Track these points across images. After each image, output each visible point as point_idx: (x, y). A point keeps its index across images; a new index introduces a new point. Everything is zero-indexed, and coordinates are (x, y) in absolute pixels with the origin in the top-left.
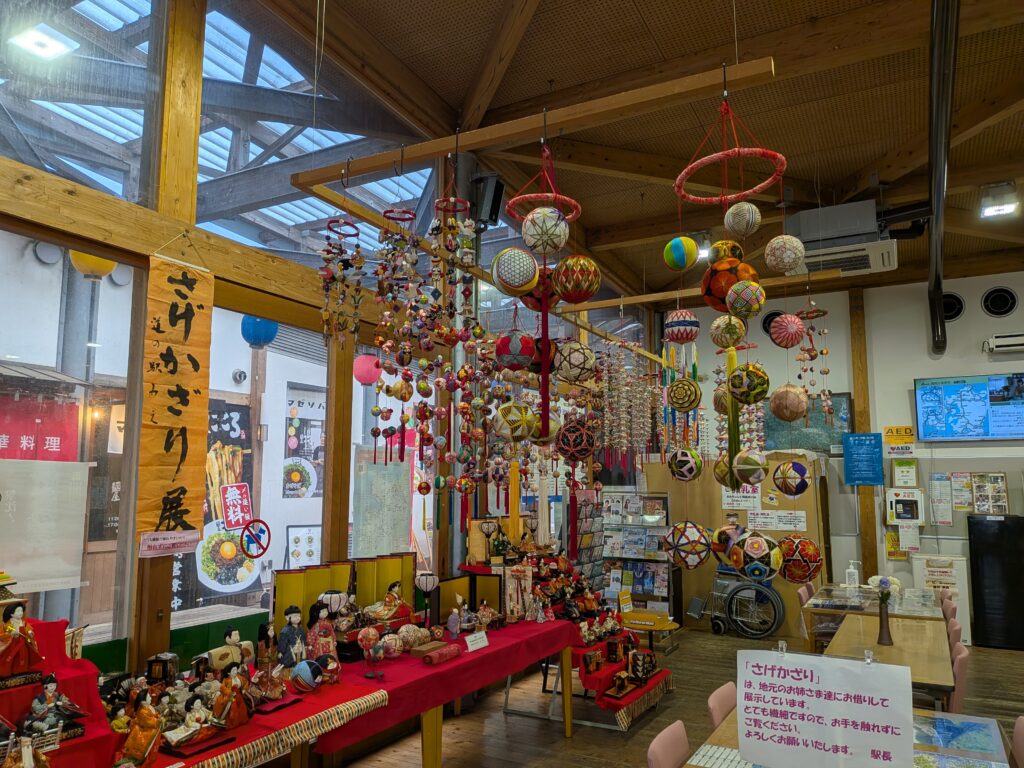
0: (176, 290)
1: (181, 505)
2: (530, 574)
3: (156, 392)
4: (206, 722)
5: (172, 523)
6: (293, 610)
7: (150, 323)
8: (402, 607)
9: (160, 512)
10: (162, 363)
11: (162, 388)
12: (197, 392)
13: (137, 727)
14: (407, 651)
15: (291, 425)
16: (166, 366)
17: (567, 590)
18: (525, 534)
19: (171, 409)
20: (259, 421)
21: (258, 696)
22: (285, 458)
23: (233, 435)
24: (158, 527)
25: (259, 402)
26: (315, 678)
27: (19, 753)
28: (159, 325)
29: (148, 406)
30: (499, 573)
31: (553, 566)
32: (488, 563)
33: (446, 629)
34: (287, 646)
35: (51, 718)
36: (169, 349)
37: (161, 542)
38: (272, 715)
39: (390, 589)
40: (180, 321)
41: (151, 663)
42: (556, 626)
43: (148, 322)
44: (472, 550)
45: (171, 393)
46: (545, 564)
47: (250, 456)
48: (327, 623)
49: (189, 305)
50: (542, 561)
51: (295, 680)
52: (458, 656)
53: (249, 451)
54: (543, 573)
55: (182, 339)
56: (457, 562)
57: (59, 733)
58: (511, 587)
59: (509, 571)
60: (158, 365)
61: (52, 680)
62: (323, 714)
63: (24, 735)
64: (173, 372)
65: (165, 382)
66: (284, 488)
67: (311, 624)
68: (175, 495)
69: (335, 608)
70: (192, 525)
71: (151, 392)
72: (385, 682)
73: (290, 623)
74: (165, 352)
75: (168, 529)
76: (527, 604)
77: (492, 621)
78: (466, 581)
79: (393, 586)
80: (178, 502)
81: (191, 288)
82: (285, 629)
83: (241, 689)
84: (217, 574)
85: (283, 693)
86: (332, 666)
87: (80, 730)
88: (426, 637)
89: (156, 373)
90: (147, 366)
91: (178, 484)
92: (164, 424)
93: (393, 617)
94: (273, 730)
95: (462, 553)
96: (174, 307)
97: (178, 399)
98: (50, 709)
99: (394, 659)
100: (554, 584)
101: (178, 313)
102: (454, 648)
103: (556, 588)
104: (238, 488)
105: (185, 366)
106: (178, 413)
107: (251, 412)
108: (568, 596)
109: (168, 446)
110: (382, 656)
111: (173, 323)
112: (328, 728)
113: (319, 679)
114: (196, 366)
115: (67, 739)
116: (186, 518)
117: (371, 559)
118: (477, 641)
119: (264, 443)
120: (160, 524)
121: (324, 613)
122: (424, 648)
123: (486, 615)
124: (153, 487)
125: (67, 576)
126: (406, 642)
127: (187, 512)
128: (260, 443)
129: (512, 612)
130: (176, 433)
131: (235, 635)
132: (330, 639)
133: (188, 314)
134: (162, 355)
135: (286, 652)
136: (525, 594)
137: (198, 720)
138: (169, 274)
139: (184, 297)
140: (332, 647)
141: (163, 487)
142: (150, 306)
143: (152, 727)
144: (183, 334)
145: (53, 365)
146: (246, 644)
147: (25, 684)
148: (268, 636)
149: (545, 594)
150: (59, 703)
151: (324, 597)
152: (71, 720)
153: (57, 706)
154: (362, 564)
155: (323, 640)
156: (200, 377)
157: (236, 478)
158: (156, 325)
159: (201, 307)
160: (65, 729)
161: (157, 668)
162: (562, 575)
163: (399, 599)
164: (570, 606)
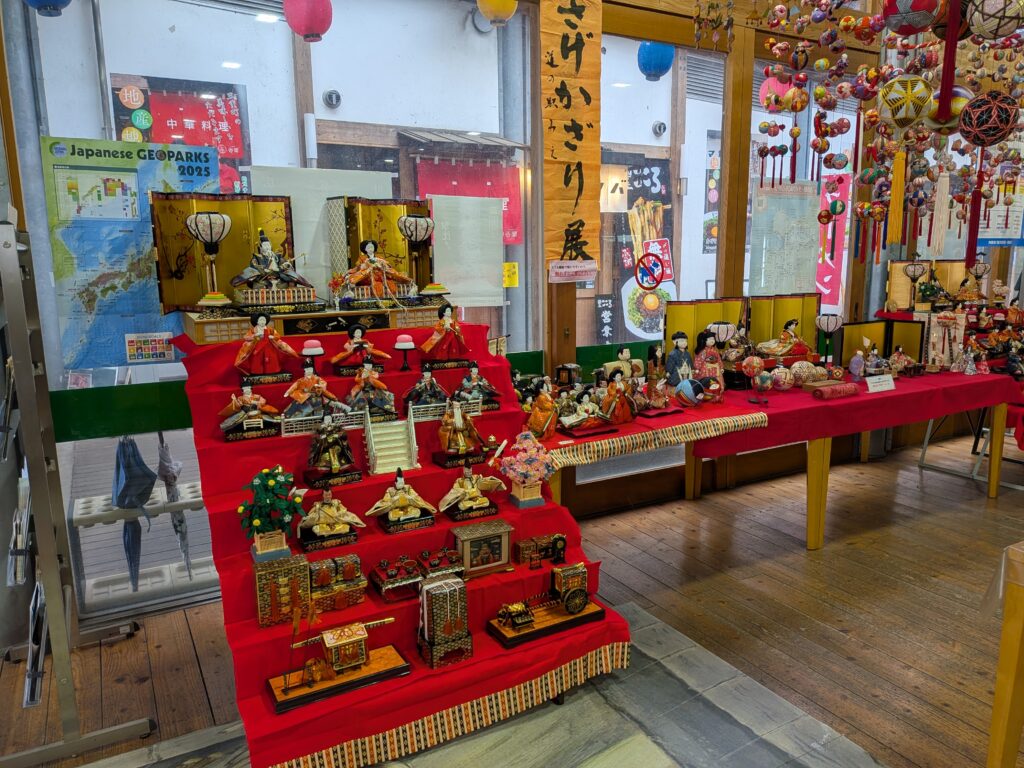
0: (566, 21)
1: (580, 237)
2: (962, 322)
3: (554, 128)
4: (593, 413)
5: (574, 254)
6: (681, 335)
7: (545, 58)
8: (799, 345)
9: (563, 243)
10: (557, 98)
11: (560, 124)
12: (590, 126)
13: (537, 409)
14: (798, 386)
15: (711, 177)
16: (561, 101)
17: (1013, 344)
18: (966, 281)
19: (567, 144)
20: (679, 175)
21: (643, 403)
22: (705, 212)
23: (655, 190)
24: (563, 256)
25: (679, 154)
26: (696, 395)
27: (453, 412)
28: (552, 59)
29: (548, 143)
30: (922, 320)
31: (1000, 317)
32: (912, 309)
33: (846, 368)
34: (674, 367)
35: (475, 393)
36: (563, 83)
37: (565, 270)
38: (654, 420)
39: (786, 327)
40: (571, 53)
41: (559, 370)
42: (990, 379)
43: (543, 57)
44: (894, 296)
45: (567, 129)
46: (987, 314)
47: (671, 211)
48: (715, 351)
49: (579, 34)
50: (984, 310)
51: (678, 395)
52: (855, 395)
53: (669, 207)
54: (983, 324)
55: (574, 72)
56: (874, 308)
57: (481, 404)
58: (935, 335)
59: (934, 318)
60: (554, 100)
61: (475, 366)
62: (699, 424)
63: (455, 400)
64: (567, 106)
65: (562, 117)
66: (704, 243)
67: (698, 351)
68: (575, 227)
69: (722, 338)
70: (591, 255)
71: (550, 128)
72: (767, 407)
73: (677, 347)
74: (559, 87)
75: (571, 259)
76: (955, 355)
77: (905, 368)
78: (881, 326)
79: (790, 323)
80: (577, 234)
81: (580, 17)
82: (672, 352)
83: (625, 392)
84: (641, 323)
85: (666, 403)
86: (714, 386)
87: (497, 406)
88: (823, 375)
89: (553, 108)
90: (544, 102)
91: (576, 218)
92: (562, 159)
93: (788, 353)
94: (652, 429)
95: (880, 299)
96: (566, 38)
97: (573, 134)
98: (474, 387)
99: (783, 391)
100: (995, 338)
101: (569, 45)
102: (850, 386)
103: (998, 341)
104: (661, 243)
105: (578, 100)
106: (574, 148)
107: (671, 165)
108: (1014, 350)
109: (567, 181)
110: (770, 387)
111: (565, 56)
112: (703, 436)
113: (700, 396)
114: (588, 99)
115: (487, 410)
116: (585, 249)
117: (768, 297)
118: (881, 384)
119: (684, 197)
120: (564, 253)
121: (710, 341)
122: (816, 384)
123: (899, 361)
124: (556, 221)
125: (492, 296)
126: (797, 378)
127: (585, 243)
128: (680, 197)
129: (934, 360)
130: (573, 168)
131: (626, 353)
132: (716, 365)
133: (579, 45)
134: (557, 90)
135: (673, 372)
136: (954, 344)
137: (587, 411)
138: (558, 5)
139: (574, 26)
140: (719, 373)
141: (565, 220)
142: (544, 40)
143: (548, 410)
144: (574, 66)
145: (497, 132)
146: (636, 361)
147: (457, 367)
148: (656, 357)
149: (981, 346)
150: (481, 383)
151: (713, 328)
152: (489, 398)
153: (480, 385)
154: (758, 302)
155: (709, 366)
156: (592, 110)
157: (658, 233)
158: (549, 59)
159: (590, 35)
160: (485, 402)
161: (564, 375)
162: (1010, 328)
163: (796, 336)
164: (1014, 361)
